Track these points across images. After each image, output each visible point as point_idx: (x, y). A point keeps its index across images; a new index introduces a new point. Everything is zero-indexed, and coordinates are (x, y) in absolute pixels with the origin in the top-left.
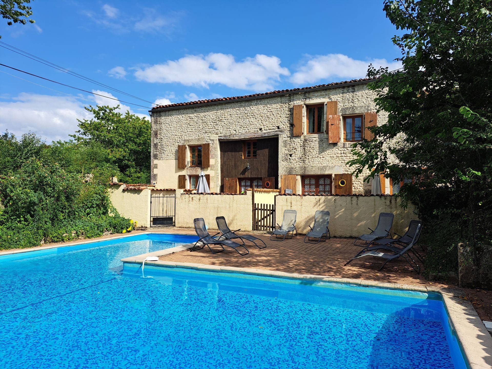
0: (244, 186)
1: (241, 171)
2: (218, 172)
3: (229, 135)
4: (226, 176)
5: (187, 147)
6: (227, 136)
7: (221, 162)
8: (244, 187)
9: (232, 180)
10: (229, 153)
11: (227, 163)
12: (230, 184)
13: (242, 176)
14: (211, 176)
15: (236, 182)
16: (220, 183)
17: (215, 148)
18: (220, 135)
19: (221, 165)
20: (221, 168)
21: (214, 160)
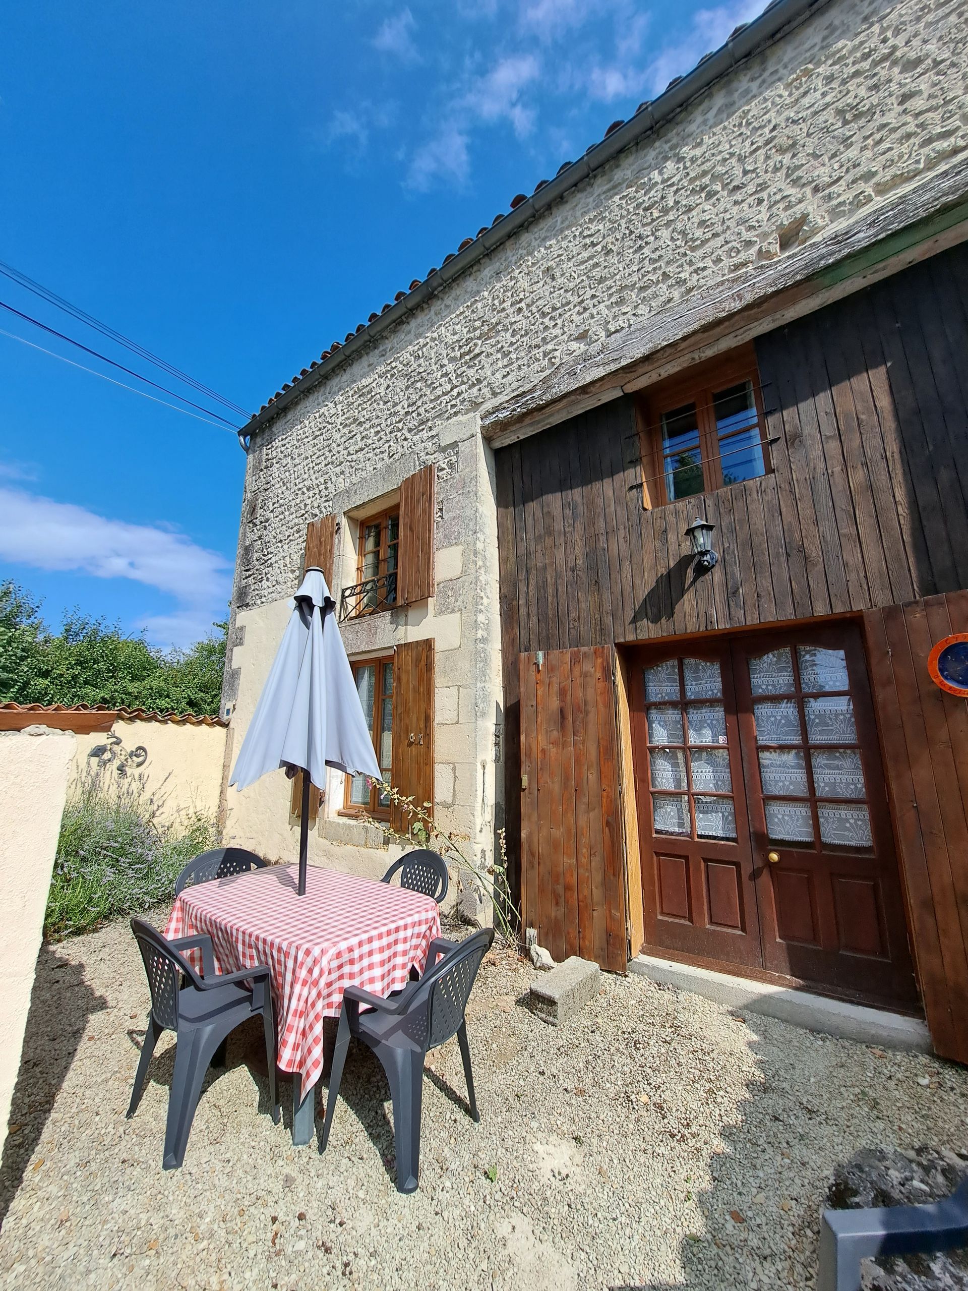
0: (673, 704)
1: (643, 592)
2: (481, 618)
3: (544, 381)
4: (534, 644)
5: (344, 522)
6: (532, 390)
7: (503, 561)
8: (672, 715)
9: (576, 660)
10: (549, 498)
11: (538, 561)
12: (563, 693)
13: (648, 631)
14: (438, 646)
15: (608, 673)
16: (496, 694)
17: (467, 488)
18: (488, 406)
19: (502, 582)
20: (503, 598)
21: (460, 548)
